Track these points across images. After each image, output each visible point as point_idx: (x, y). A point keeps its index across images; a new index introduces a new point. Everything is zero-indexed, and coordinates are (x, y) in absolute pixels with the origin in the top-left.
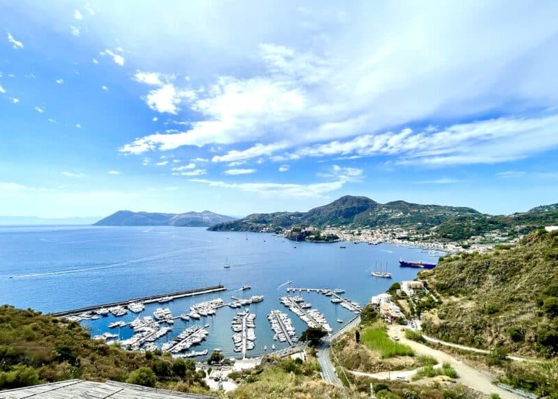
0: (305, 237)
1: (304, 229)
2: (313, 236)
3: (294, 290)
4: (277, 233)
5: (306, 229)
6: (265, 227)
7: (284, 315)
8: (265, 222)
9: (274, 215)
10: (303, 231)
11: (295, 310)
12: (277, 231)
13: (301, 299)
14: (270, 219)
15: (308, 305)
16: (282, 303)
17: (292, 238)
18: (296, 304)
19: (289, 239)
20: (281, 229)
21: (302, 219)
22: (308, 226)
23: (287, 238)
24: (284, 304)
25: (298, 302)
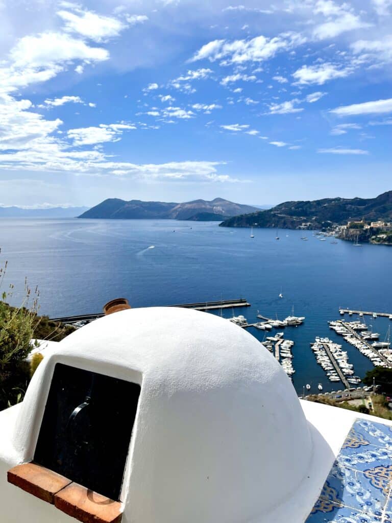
0: (369, 237)
1: (370, 225)
2: (384, 236)
3: (351, 312)
4: (324, 231)
5: (372, 225)
6: (305, 221)
7: (335, 345)
8: (304, 213)
9: (319, 203)
10: (367, 227)
11: (353, 341)
12: (324, 227)
13: (362, 326)
14: (313, 210)
15: (374, 336)
16: (332, 329)
17: (348, 239)
18: (354, 333)
19: (343, 239)
20: (329, 225)
21: (365, 209)
22: (375, 220)
23: (339, 238)
24: (334, 330)
25: (359, 331)
